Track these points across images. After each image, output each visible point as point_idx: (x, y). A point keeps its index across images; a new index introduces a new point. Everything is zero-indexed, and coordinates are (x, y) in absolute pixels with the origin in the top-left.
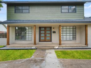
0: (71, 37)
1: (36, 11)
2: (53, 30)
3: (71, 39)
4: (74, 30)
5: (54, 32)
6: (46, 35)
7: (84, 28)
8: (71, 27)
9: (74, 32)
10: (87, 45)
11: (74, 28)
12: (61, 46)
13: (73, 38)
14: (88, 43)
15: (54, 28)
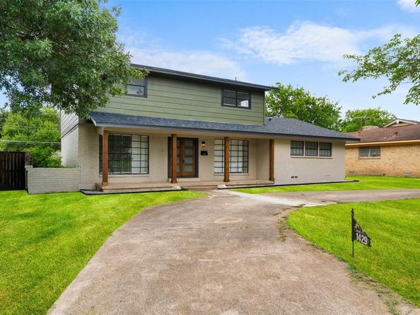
0: (240, 165)
1: (165, 94)
2: (201, 147)
3: (240, 170)
4: (246, 148)
5: (205, 153)
6: (184, 161)
7: (268, 145)
8: (241, 143)
9: (246, 153)
10: (274, 180)
11: (246, 144)
12: (228, 183)
13: (243, 167)
14: (275, 177)
15: (203, 143)
